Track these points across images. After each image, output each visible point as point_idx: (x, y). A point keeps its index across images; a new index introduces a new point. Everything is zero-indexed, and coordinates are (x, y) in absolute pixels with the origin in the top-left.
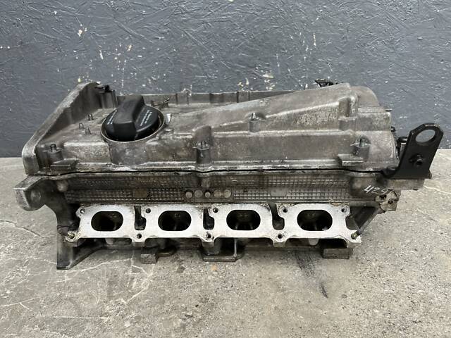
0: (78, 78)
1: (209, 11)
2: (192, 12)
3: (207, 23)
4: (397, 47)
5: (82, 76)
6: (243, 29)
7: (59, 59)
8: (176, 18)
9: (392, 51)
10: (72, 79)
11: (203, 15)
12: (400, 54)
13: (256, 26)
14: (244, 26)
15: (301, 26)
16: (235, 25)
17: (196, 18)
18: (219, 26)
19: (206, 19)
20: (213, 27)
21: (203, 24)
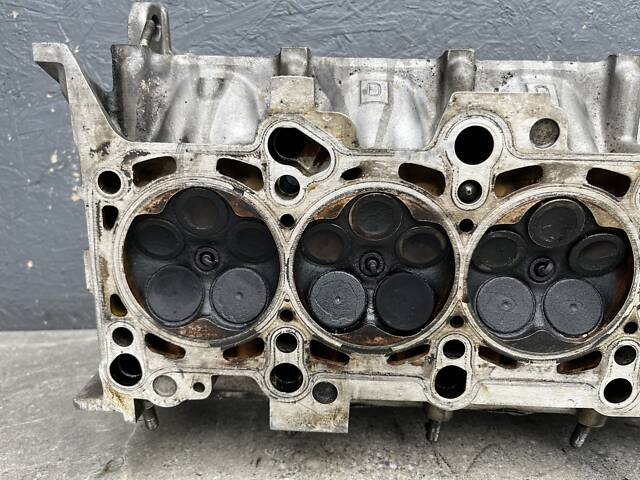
0: (51, 153)
1: (349, 9)
2: (312, 10)
3: (343, 34)
5: (60, 149)
7: (14, 113)
8: (275, 24)
10: (39, 156)
11: (336, 18)
14: (425, 41)
15: (551, 40)
16: (404, 38)
17: (321, 25)
18: (371, 41)
19: (341, 25)
20: (356, 43)
21: (334, 35)
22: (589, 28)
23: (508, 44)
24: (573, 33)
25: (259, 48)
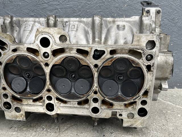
1: (59, 2)
2: (49, 2)
3: (58, 9)
4: (177, 22)
6: (80, 13)
8: (39, 6)
9: (174, 25)
11: (55, 5)
12: (179, 27)
13: (88, 11)
15: (116, 10)
16: (75, 10)
17: (51, 6)
18: (65, 11)
19: (57, 7)
20: (61, 12)
21: (55, 10)
22: (127, 6)
23: (104, 11)
24: (122, 8)
25: (35, 13)
